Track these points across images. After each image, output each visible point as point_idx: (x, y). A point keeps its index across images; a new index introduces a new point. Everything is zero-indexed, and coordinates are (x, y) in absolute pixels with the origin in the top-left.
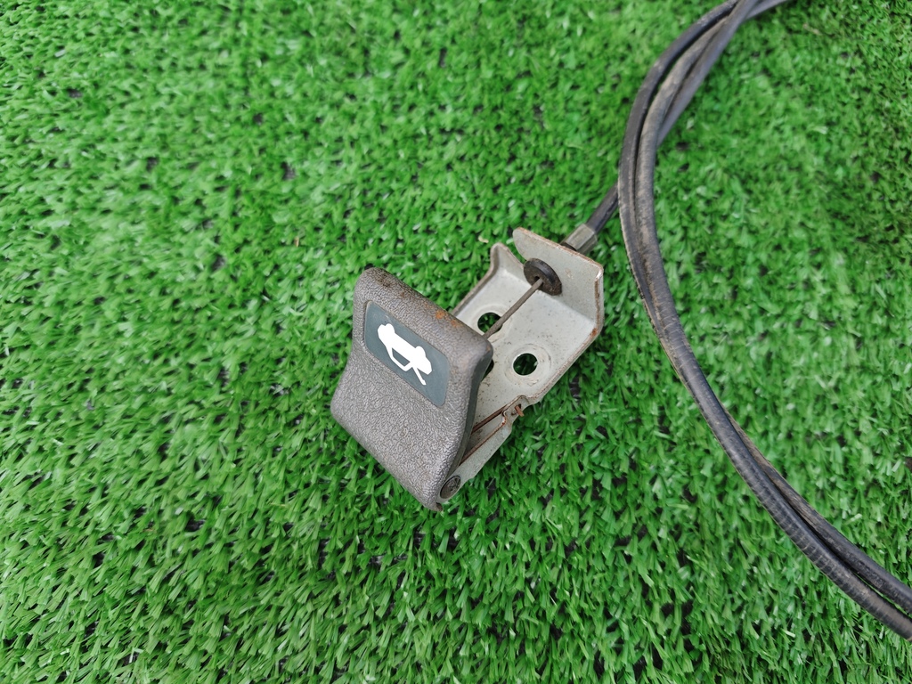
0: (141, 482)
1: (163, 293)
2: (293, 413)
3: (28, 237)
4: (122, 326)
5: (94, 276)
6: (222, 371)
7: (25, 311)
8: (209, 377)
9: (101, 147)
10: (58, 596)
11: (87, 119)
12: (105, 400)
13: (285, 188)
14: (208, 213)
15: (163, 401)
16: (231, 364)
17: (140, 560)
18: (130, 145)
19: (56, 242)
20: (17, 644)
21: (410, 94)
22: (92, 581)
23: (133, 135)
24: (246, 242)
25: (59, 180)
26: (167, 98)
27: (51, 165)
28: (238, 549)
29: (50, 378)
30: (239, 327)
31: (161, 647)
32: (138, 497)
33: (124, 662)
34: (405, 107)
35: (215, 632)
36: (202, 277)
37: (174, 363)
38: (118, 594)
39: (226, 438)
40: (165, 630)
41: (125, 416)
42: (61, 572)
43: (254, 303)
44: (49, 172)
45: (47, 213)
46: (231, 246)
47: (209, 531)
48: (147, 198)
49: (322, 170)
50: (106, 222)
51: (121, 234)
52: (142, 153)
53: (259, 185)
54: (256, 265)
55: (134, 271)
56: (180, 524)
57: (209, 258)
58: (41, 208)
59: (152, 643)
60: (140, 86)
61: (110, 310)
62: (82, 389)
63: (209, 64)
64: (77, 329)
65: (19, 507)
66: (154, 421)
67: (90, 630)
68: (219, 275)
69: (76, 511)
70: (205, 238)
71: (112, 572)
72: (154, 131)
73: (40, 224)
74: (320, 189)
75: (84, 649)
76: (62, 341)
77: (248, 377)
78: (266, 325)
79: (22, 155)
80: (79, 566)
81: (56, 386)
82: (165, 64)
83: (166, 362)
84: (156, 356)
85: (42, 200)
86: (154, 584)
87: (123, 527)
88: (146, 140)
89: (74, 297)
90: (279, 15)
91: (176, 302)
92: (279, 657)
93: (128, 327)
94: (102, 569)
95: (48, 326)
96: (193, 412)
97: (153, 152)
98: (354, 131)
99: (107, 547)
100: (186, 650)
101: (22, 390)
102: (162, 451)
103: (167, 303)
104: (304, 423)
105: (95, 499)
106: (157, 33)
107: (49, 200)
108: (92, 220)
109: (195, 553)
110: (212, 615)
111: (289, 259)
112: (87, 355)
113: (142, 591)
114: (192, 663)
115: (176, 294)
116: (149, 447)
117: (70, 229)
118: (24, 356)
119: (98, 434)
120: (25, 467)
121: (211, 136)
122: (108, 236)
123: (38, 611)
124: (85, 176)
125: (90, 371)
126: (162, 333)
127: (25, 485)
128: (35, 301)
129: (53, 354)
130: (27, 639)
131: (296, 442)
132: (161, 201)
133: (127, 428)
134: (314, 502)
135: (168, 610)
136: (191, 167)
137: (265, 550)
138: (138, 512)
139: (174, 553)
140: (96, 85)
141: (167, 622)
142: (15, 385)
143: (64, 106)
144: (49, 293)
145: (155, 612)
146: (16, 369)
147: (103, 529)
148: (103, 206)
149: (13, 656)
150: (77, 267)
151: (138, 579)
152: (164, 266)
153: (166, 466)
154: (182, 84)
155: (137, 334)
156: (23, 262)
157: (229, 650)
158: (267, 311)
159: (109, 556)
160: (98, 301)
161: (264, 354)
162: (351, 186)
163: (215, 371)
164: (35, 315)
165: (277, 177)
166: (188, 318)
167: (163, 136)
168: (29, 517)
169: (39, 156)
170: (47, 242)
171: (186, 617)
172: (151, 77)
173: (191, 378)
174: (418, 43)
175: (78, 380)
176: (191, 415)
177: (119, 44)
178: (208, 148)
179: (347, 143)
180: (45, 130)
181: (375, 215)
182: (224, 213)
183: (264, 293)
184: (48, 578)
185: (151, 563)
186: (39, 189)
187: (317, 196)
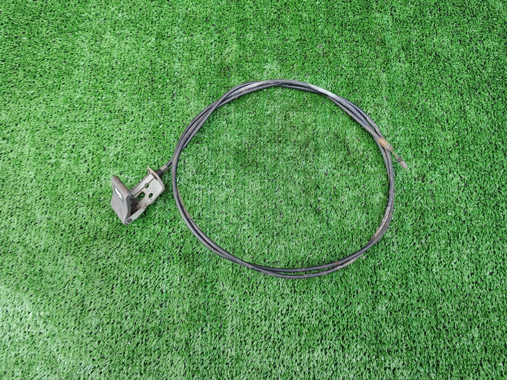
0: (71, 219)
1: (76, 178)
2: (104, 205)
3: (46, 164)
4: (67, 185)
5: (61, 174)
6: (89, 196)
7: (46, 182)
8: (86, 197)
9: (62, 142)
10: (54, 242)
11: (59, 135)
12: (63, 201)
13: (104, 153)
14: (87, 159)
15: (76, 202)
16: (91, 194)
17: (70, 235)
18: (69, 142)
19: (52, 165)
20: (46, 251)
21: (134, 129)
22: (60, 239)
23: (70, 139)
24: (95, 166)
25: (53, 150)
26: (77, 129)
27: (51, 147)
28: (91, 233)
29: (52, 197)
30: (93, 186)
31: (74, 252)
32: (70, 222)
33: (67, 255)
34: (133, 132)
35: (85, 249)
36: (85, 174)
37: (78, 194)
38: (66, 242)
39: (89, 210)
40: (75, 249)
41: (68, 205)
42: (54, 237)
43: (96, 180)
44: (50, 148)
45: (51, 158)
46: (91, 167)
47: (85, 230)
48: (73, 155)
49: (113, 148)
50: (64, 161)
51: (67, 164)
52: (72, 144)
53: (98, 152)
54: (97, 171)
55: (70, 173)
56: (79, 228)
57: (87, 170)
58: (49, 157)
59: (72, 252)
60: (71, 126)
61: (65, 181)
62: (59, 199)
63: (87, 120)
64: (58, 186)
65: (46, 224)
66: (74, 206)
67: (60, 248)
68: (89, 174)
69: (57, 225)
70: (86, 165)
71: (65, 237)
72: (74, 138)
73: (49, 161)
74: (112, 153)
75: (59, 252)
76: (55, 188)
77: (94, 197)
78: (99, 185)
79: (44, 144)
80: (58, 236)
81: (53, 199)
82: (77, 120)
83: (77, 193)
84: (75, 192)
85: (49, 155)
86: (73, 240)
87: (67, 228)
88: (72, 140)
89: (56, 178)
90: (104, 106)
91: (79, 180)
92: (97, 254)
93: (69, 186)
94: (63, 237)
95: (51, 185)
96: (82, 204)
97: (74, 143)
98: (120, 139)
99: (64, 232)
100: (79, 253)
101: (46, 199)
102: (76, 213)
103: (77, 180)
104: (106, 207)
105: (61, 223)
106: (74, 112)
107: (51, 155)
108: (60, 160)
109: (82, 234)
110: (85, 246)
111: (104, 169)
112: (60, 192)
113: (71, 241)
114: (80, 255)
115: (79, 178)
116: (73, 212)
117: (55, 163)
118: (46, 192)
119: (62, 209)
120: (47, 216)
121: (87, 140)
122: (64, 164)
123: (50, 245)
124: (59, 149)
125: (60, 195)
126: (76, 187)
127: (47, 220)
128: (48, 179)
129: (52, 192)
130: (48, 250)
131: (104, 211)
132: (76, 156)
133: (68, 208)
134: (107, 224)
135: (76, 245)
136: (83, 147)
137: (97, 233)
138: (71, 225)
139: (78, 234)
140: (60, 126)
141: (75, 247)
142: (44, 198)
143: (54, 131)
144: (51, 178)
145: (73, 246)
146: (44, 195)
147: (63, 229)
148: (63, 157)
149: (45, 253)
150: (57, 171)
151: (70, 239)
152: (77, 171)
153: (76, 216)
154: (81, 125)
155: (71, 187)
156: (45, 170)
157: (87, 252)
158: (99, 182)
159: (64, 234)
160: (62, 180)
161: (98, 192)
162: (119, 152)
163: (87, 195)
164: (48, 183)
165: (102, 150)
166: (81, 184)
167: (76, 139)
168: (48, 226)
169: (48, 144)
170: (50, 165)
171: (79, 246)
172: (73, 124)
173: (82, 197)
174: (137, 115)
175: (58, 197)
176: (82, 205)
177: (66, 115)
178: (87, 143)
179: (119, 141)
180: (49, 138)
181: (123, 160)
182: (90, 159)
183: (98, 178)
184: (52, 238)
185: (73, 236)
186: (49, 152)
187: (111, 155)
